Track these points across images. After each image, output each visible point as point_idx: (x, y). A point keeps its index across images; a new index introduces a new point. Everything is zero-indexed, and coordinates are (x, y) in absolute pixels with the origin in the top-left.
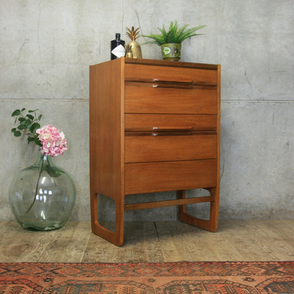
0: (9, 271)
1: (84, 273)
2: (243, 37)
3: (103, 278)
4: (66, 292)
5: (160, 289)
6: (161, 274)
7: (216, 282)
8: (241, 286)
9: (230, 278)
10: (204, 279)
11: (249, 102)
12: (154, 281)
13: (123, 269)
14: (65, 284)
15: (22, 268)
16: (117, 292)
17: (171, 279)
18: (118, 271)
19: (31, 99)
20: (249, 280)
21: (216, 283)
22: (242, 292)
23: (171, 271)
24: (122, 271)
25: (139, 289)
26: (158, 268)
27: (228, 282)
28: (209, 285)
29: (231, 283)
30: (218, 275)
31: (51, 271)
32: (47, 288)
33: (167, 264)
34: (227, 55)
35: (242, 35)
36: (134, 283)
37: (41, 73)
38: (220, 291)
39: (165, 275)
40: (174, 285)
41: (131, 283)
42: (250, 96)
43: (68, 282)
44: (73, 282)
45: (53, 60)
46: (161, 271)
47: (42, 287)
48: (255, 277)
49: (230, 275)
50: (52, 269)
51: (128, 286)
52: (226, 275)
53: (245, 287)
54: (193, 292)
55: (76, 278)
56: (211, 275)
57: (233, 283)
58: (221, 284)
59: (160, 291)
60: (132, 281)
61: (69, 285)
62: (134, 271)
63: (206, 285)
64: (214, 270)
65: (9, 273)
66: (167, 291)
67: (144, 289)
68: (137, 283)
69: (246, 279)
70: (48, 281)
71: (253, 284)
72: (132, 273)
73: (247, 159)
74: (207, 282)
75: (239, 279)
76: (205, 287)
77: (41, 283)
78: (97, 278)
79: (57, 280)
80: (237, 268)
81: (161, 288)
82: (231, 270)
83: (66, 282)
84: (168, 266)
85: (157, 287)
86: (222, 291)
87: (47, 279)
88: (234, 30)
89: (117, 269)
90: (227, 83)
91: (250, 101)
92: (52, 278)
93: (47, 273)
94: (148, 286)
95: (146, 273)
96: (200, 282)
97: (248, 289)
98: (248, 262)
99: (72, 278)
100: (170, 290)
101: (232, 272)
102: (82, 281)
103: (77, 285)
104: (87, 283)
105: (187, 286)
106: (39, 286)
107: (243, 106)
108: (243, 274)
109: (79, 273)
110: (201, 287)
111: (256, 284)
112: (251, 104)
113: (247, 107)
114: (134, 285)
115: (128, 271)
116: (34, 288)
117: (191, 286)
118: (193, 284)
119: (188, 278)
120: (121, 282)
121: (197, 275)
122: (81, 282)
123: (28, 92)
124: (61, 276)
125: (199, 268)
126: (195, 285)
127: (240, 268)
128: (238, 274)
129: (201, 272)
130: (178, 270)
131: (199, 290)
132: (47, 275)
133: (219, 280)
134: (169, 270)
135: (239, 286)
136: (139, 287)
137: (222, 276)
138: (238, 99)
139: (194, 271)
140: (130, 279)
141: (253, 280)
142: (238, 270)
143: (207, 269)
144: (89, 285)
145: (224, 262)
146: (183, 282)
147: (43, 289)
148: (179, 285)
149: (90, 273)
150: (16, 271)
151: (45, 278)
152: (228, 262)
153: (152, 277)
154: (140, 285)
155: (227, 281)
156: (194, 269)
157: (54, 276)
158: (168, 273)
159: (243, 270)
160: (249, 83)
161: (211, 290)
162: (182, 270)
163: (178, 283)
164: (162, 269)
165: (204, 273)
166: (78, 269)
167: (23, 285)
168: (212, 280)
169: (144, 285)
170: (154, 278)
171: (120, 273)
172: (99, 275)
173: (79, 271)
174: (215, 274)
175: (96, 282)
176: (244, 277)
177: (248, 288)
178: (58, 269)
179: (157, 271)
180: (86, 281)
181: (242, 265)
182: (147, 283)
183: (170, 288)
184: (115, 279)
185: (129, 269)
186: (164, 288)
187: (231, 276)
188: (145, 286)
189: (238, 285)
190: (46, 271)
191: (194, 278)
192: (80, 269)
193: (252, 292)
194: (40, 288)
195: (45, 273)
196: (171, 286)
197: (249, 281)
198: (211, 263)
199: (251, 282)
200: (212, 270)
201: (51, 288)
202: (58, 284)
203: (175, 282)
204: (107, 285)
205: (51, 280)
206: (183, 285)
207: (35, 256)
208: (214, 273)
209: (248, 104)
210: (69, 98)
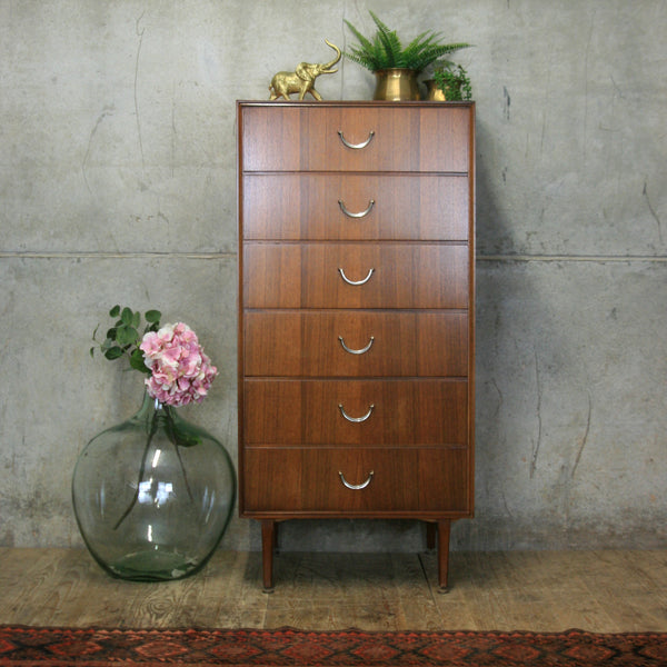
2: (638, 100)
11: (653, 262)
19: (119, 253)
34: (600, 146)
35: (637, 95)
37: (143, 188)
42: (657, 246)
45: (173, 157)
73: (647, 400)
88: (618, 83)
90: (600, 214)
107: (637, 270)
112: (658, 265)
113: (647, 274)
123: (111, 236)
138: (626, 253)
160: (654, 214)
209: (651, 265)
210: (213, 250)
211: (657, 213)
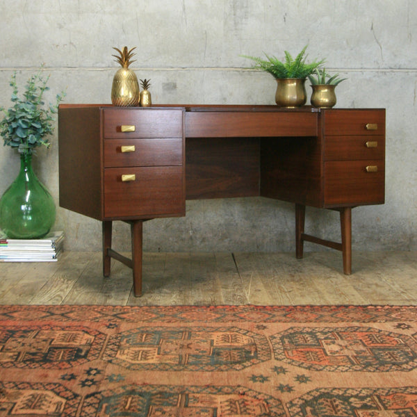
0: (52, 314)
1: (163, 318)
3: (191, 324)
4: (141, 340)
5: (275, 338)
6: (274, 319)
7: (356, 329)
8: (391, 335)
9: (375, 326)
10: (337, 326)
11: (377, 72)
12: (265, 328)
13: (217, 312)
14: (138, 331)
15: (72, 312)
16: (213, 341)
17: (290, 325)
18: (210, 316)
20: (402, 326)
21: (355, 331)
22: (393, 342)
23: (288, 316)
24: (218, 316)
25: (244, 337)
26: (269, 312)
27: (372, 330)
28: (344, 334)
29: (377, 331)
30: (358, 321)
31: (115, 315)
32: (114, 336)
33: (282, 308)
36: (237, 329)
38: (361, 340)
39: (280, 321)
40: (295, 333)
41: (232, 329)
42: (380, 62)
43: (141, 329)
44: (148, 329)
45: (79, 7)
46: (274, 316)
47: (107, 335)
48: (412, 324)
49: (374, 322)
50: (115, 313)
51: (228, 333)
52: (369, 322)
53: (397, 336)
54: (323, 341)
55: (152, 324)
56: (348, 321)
57: (380, 331)
58: (362, 332)
59: (275, 340)
60: (233, 327)
61: (143, 332)
62: (234, 315)
63: (340, 334)
64: (351, 315)
65: (54, 317)
66: (285, 339)
67: (252, 337)
68: (241, 329)
69: (399, 326)
70: (113, 328)
71: (409, 333)
72: (233, 318)
74: (343, 330)
75: (389, 327)
76: (340, 336)
77: (103, 329)
78: (182, 324)
79: (124, 327)
80: (385, 314)
81: (276, 336)
82: (377, 316)
83: (138, 329)
84: (284, 309)
85: (270, 335)
86: (364, 341)
87: (111, 325)
89: (208, 313)
90: (344, 42)
91: (380, 70)
92: (117, 324)
93: (109, 318)
94: (257, 334)
95: (253, 318)
96: (331, 330)
97: (402, 339)
98: (401, 306)
99: (146, 324)
100: (290, 338)
101: (377, 319)
102: (161, 327)
103: (155, 332)
104: (168, 330)
105: (312, 334)
106: (100, 333)
107: (367, 77)
108: (394, 319)
109: (156, 318)
110: (333, 335)
111: (414, 333)
112: (380, 73)
113: (374, 79)
114: (237, 332)
115: (225, 315)
116: (95, 336)
117: (319, 334)
118: (321, 332)
119: (313, 325)
120: (217, 330)
121: (326, 321)
122: (161, 329)
124: (128, 321)
125: (329, 313)
126: (325, 333)
127: (388, 313)
128: (386, 321)
129: (333, 318)
130: (298, 315)
131: (330, 339)
132: (110, 320)
133: (360, 328)
134: (285, 316)
135: (388, 335)
136: (245, 334)
137: (364, 322)
138: (361, 66)
139: (322, 316)
140: (229, 324)
141: (409, 327)
142: (386, 315)
143: (340, 314)
144: (173, 332)
145: (366, 306)
146: (307, 329)
147: (108, 337)
148: (301, 333)
149: (170, 317)
150: (62, 315)
151: (108, 324)
152: (371, 305)
153: (261, 324)
154: (245, 332)
155: (370, 328)
156: (322, 313)
157: (119, 322)
158: (284, 318)
159: (393, 316)
160: (378, 43)
161: (349, 339)
162: (305, 316)
163: (300, 330)
164: (275, 313)
165: (337, 319)
166: (153, 313)
167: (78, 332)
168: (348, 328)
169: (252, 332)
170: (264, 324)
171: (213, 318)
172: (183, 320)
173: (154, 316)
174: (353, 320)
175: (182, 330)
176: (396, 323)
177: (402, 337)
178: (122, 313)
179: (267, 316)
180: (167, 328)
181: (391, 310)
182: (255, 330)
183: (290, 336)
184: (208, 324)
185: (227, 313)
186: (280, 336)
187: (376, 323)
188: (253, 334)
189: (387, 333)
190: (107, 315)
191: (323, 325)
192: (156, 314)
193: (407, 342)
194: (103, 336)
195: (106, 318)
196: (291, 334)
197: (403, 329)
198: (347, 306)
199: (406, 330)
200: (348, 315)
201: (119, 335)
202: (128, 331)
203: (296, 329)
204: (197, 333)
205: (117, 326)
206: (307, 333)
207: (59, 296)
208: (352, 318)
209: (377, 74)
210: (104, 65)
211: (380, 41)
